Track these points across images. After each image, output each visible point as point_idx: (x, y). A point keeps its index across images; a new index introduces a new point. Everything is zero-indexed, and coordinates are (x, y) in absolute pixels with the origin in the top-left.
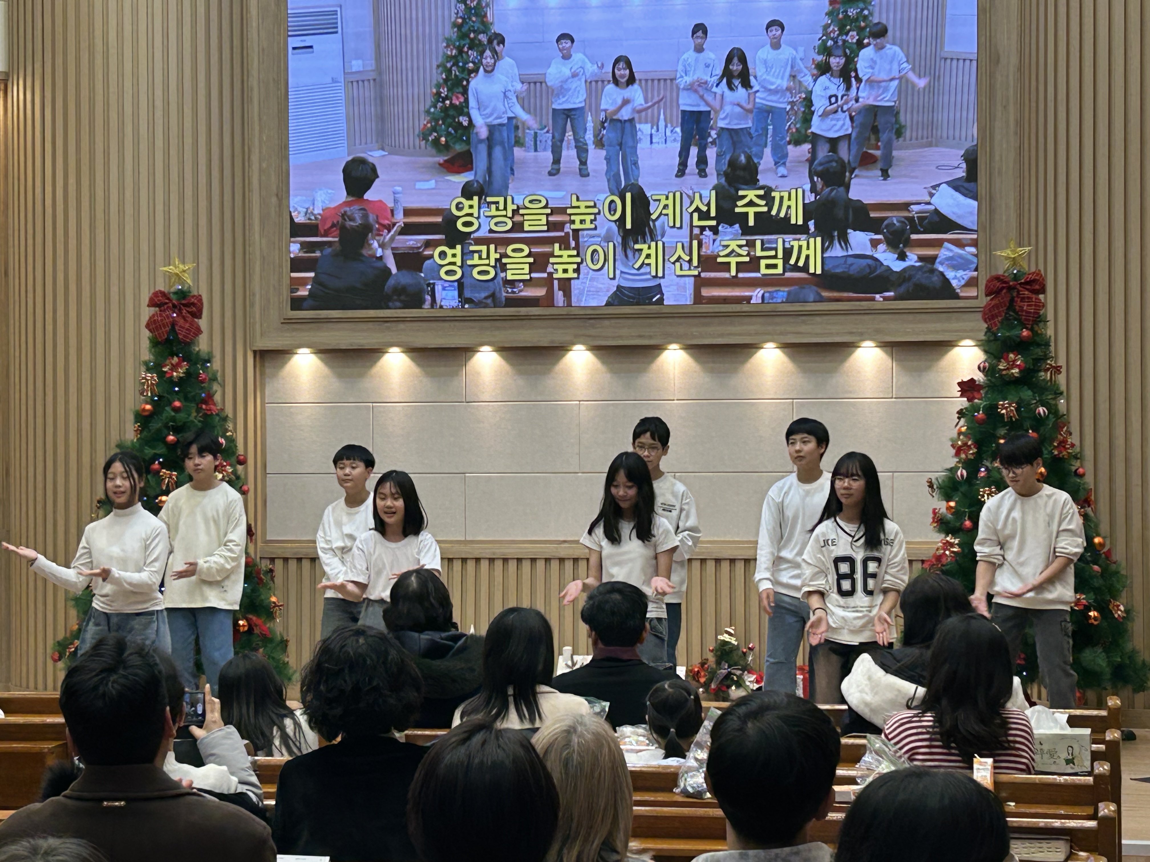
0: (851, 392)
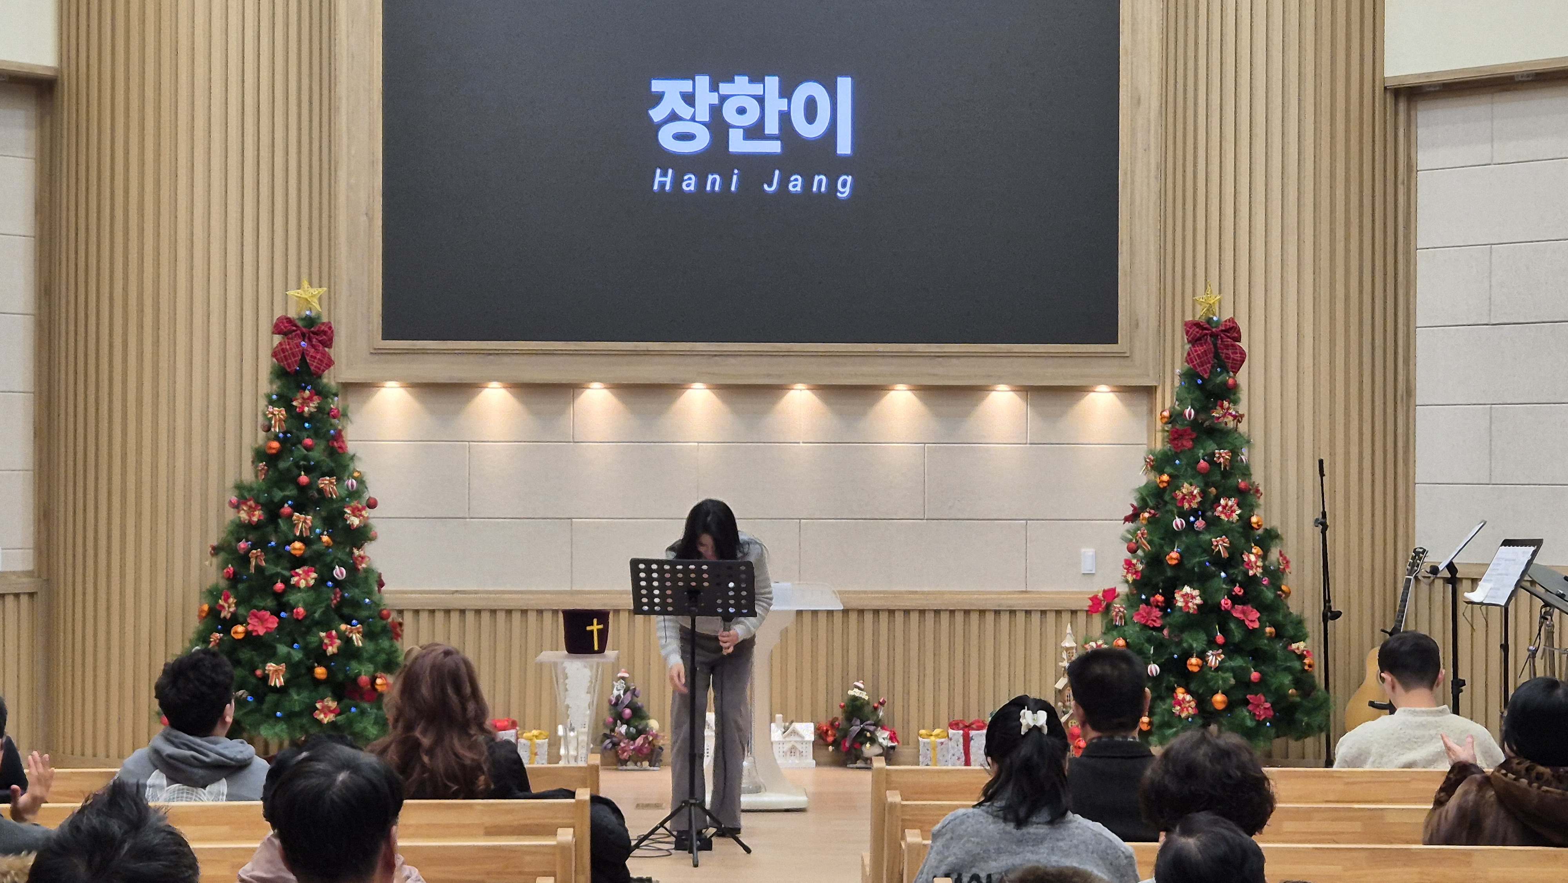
0: (984, 437)
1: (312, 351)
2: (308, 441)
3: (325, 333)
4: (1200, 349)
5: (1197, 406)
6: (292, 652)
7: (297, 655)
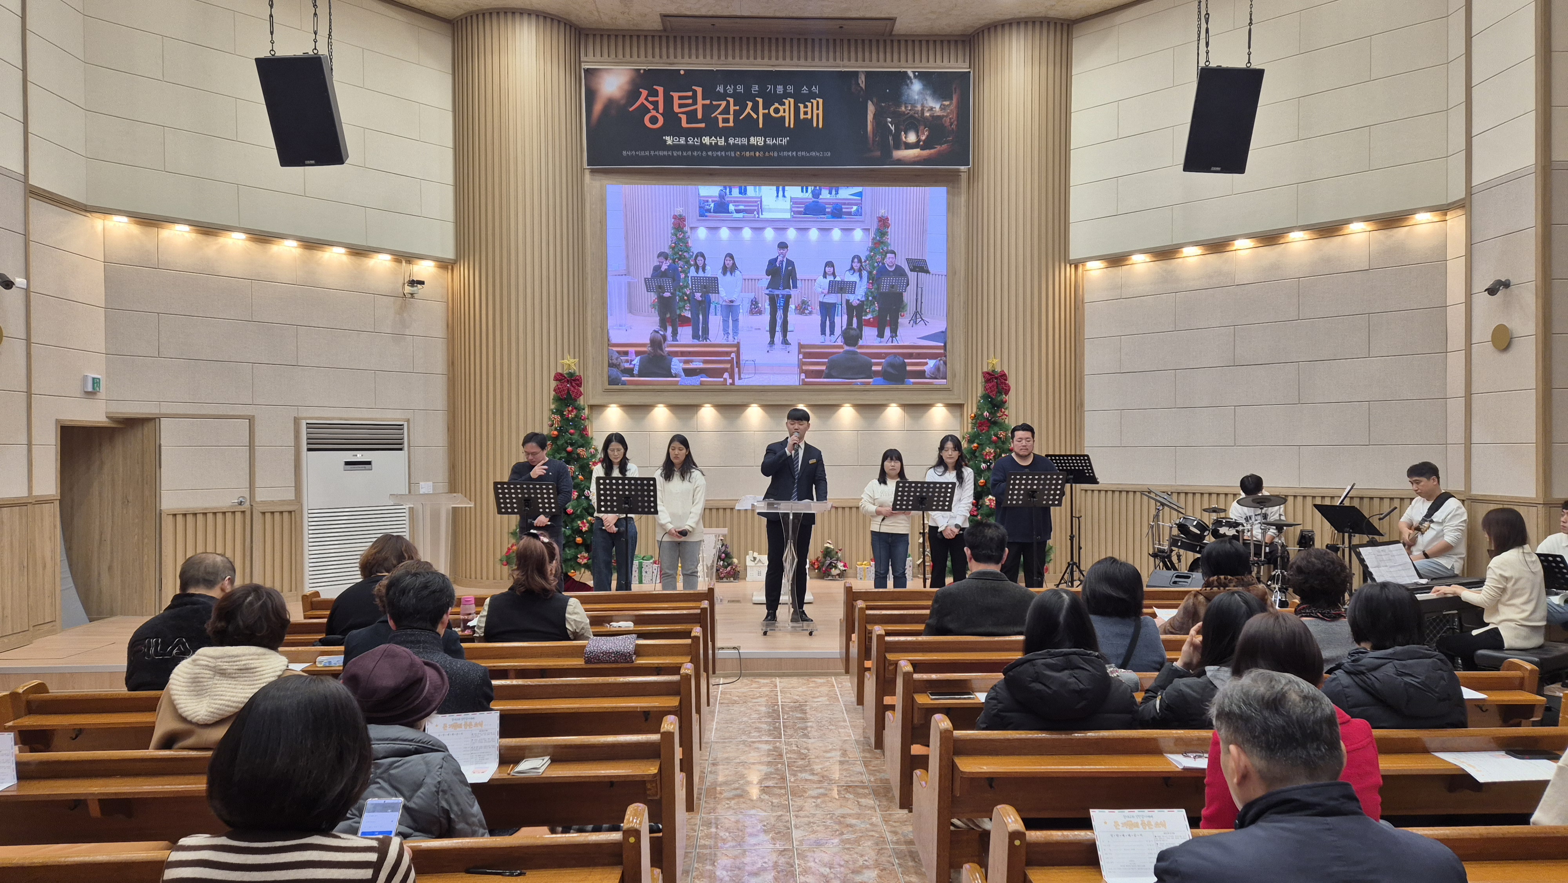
1: (572, 388)
2: (572, 431)
3: (578, 380)
4: (990, 385)
5: (990, 411)
6: (567, 531)
7: (568, 532)
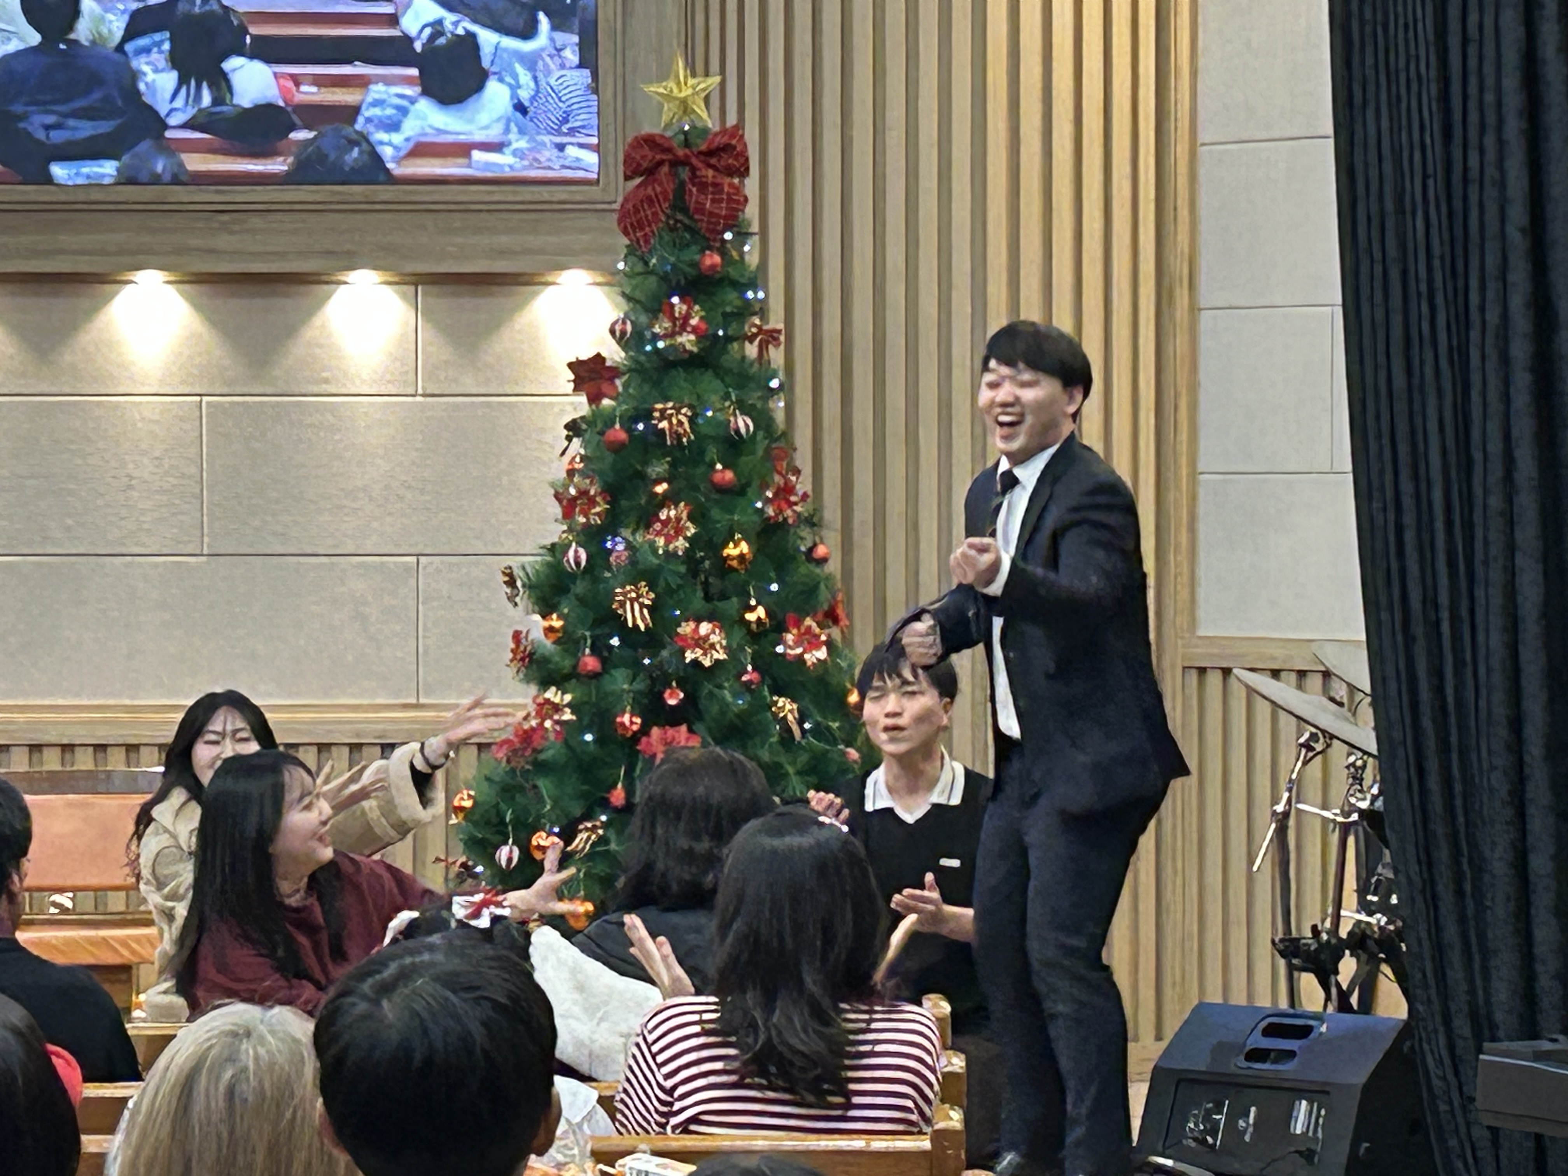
0: (326, 381)
